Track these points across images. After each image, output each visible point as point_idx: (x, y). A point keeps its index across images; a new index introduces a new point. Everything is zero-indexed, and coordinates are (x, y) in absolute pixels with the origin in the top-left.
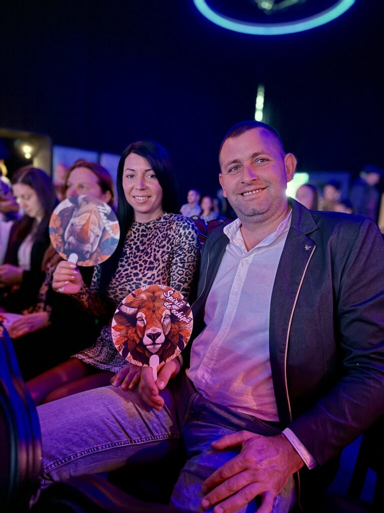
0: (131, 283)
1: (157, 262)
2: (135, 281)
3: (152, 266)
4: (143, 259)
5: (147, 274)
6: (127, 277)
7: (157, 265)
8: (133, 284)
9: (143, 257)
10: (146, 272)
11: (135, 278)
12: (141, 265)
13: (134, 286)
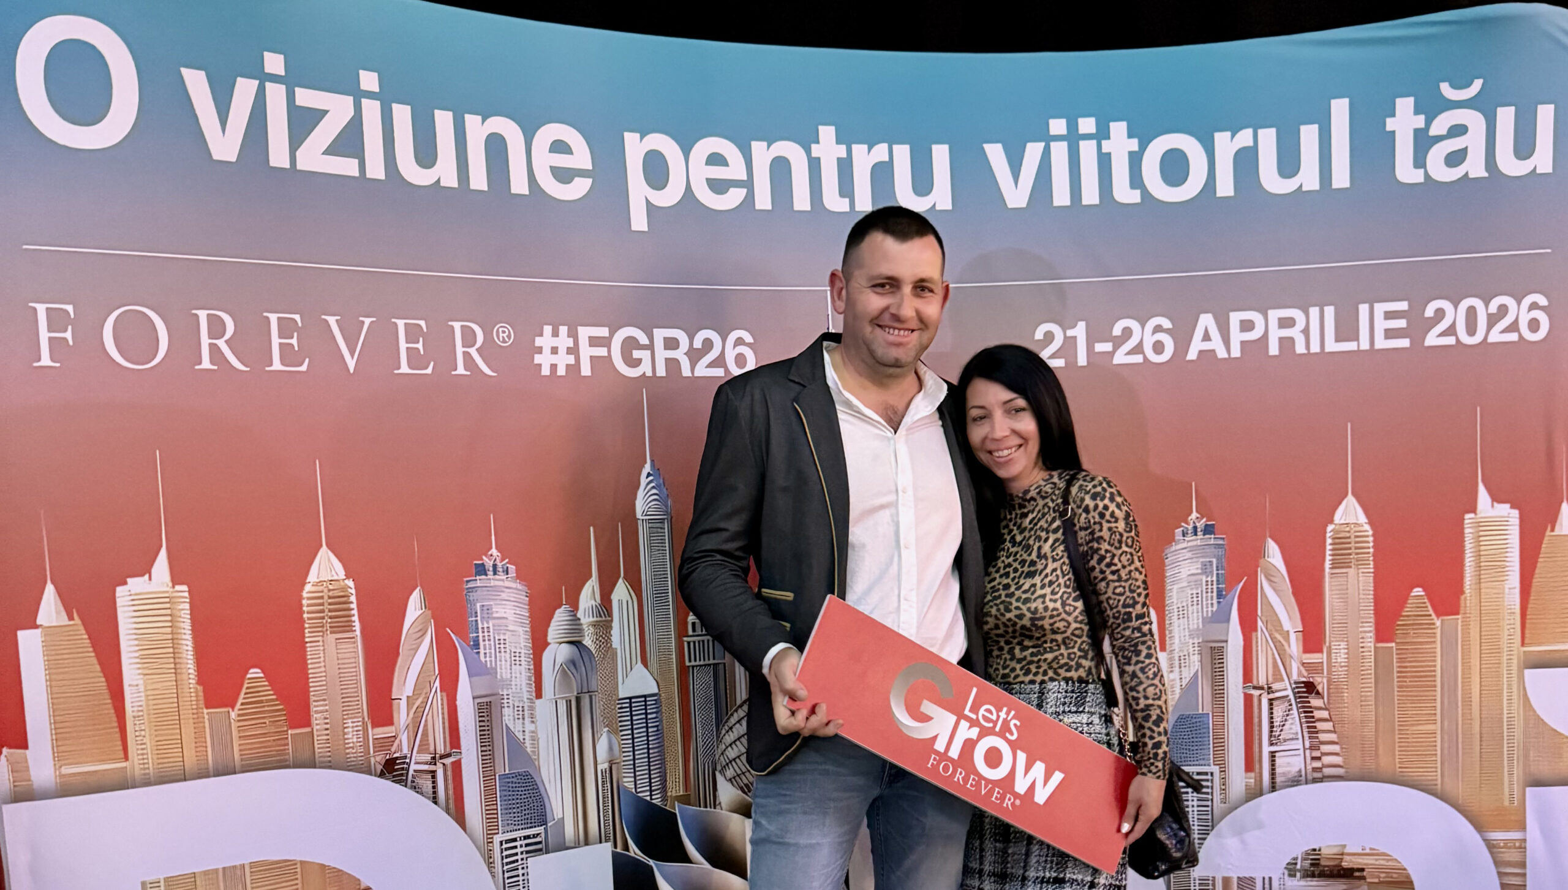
0: (998, 602)
1: (1043, 561)
2: (1003, 598)
3: (1032, 569)
4: (1020, 559)
5: (1023, 584)
6: (993, 592)
7: (1042, 567)
8: (1001, 603)
9: (1021, 556)
10: (1022, 581)
11: (1003, 593)
12: (1016, 570)
13: (1002, 607)
